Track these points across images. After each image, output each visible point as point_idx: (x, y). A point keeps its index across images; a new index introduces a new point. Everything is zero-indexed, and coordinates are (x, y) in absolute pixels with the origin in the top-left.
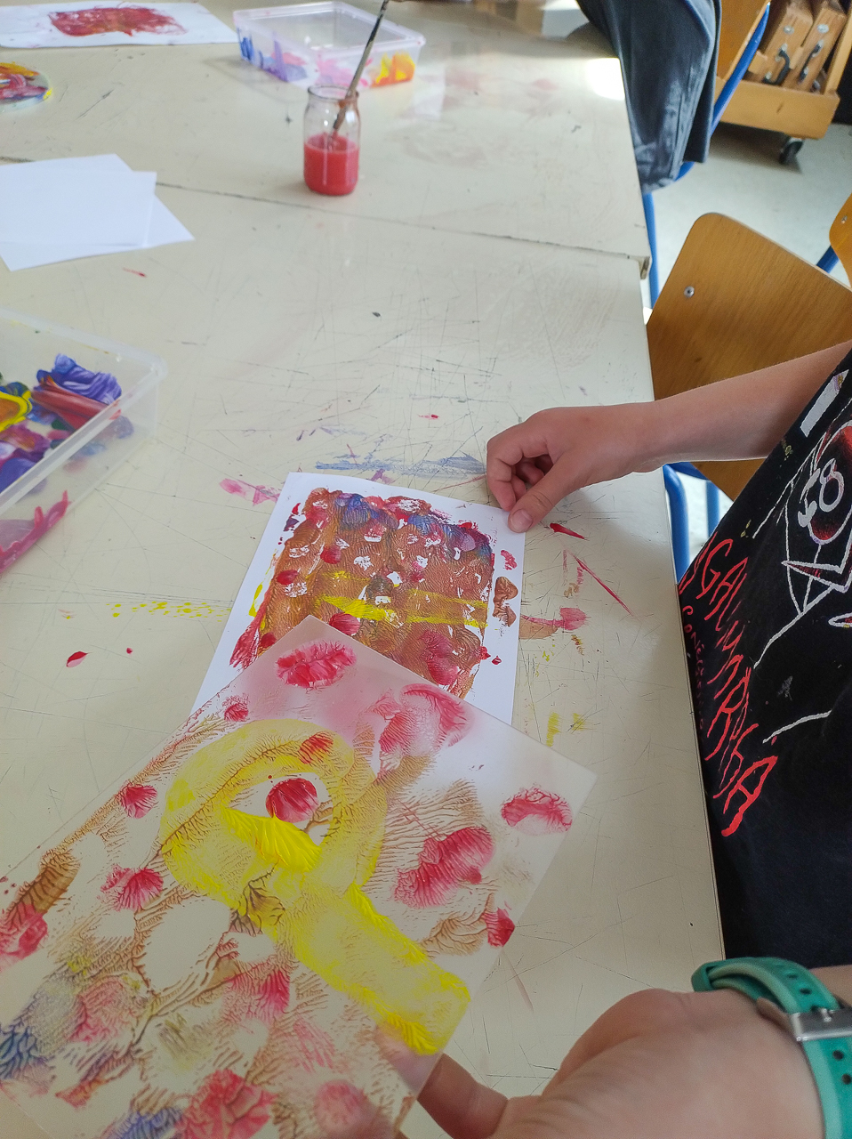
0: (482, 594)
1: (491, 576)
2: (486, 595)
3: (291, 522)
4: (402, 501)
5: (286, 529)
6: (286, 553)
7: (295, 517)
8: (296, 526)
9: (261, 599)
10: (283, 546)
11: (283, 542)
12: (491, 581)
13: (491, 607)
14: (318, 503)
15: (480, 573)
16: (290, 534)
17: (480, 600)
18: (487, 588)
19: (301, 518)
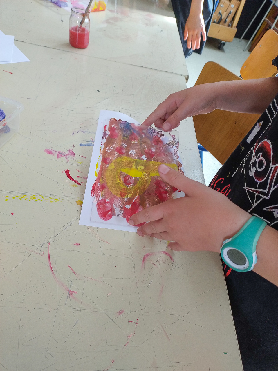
3: (104, 135)
5: (103, 138)
6: (105, 149)
7: (106, 132)
8: (107, 136)
9: (99, 169)
10: (103, 146)
11: (103, 144)
14: (113, 125)
16: (105, 141)
19: (108, 133)
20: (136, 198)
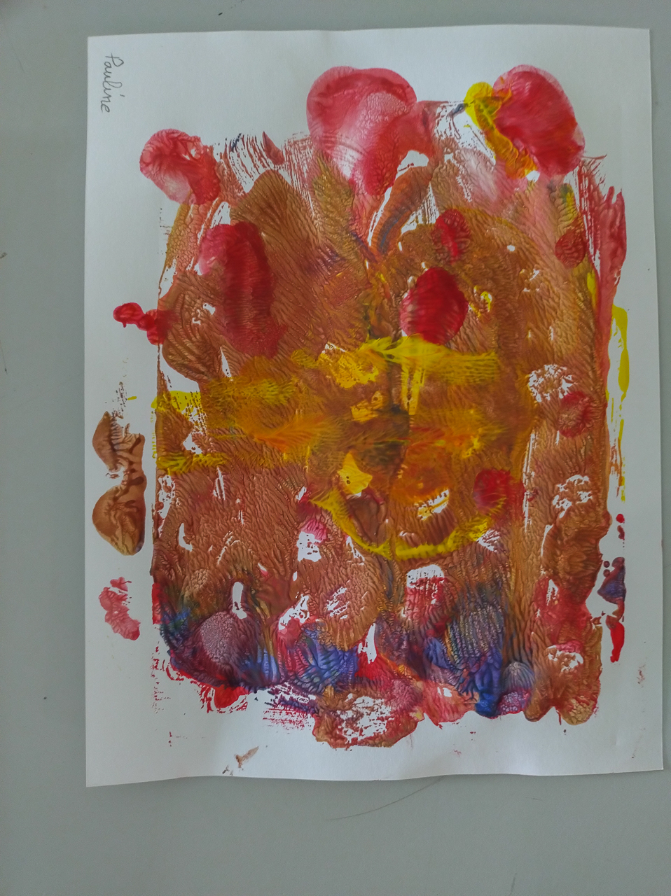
0: (173, 494)
1: (158, 552)
2: (163, 494)
3: (615, 590)
4: (382, 728)
5: (620, 564)
7: (611, 608)
8: (601, 579)
10: (613, 507)
11: (615, 524)
12: (156, 537)
13: (149, 462)
14: (573, 664)
15: (181, 554)
16: (609, 548)
17: (175, 475)
18: (164, 513)
19: (596, 605)
20: (379, 216)
